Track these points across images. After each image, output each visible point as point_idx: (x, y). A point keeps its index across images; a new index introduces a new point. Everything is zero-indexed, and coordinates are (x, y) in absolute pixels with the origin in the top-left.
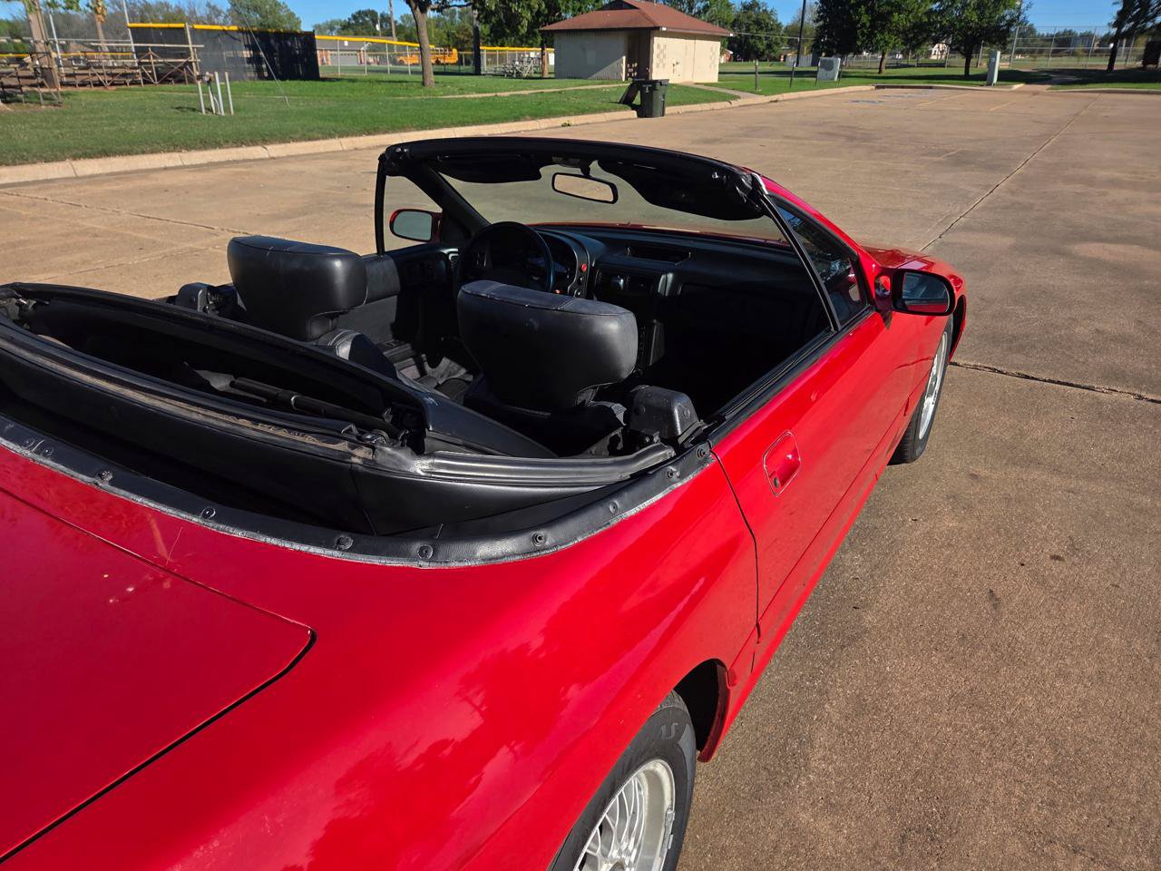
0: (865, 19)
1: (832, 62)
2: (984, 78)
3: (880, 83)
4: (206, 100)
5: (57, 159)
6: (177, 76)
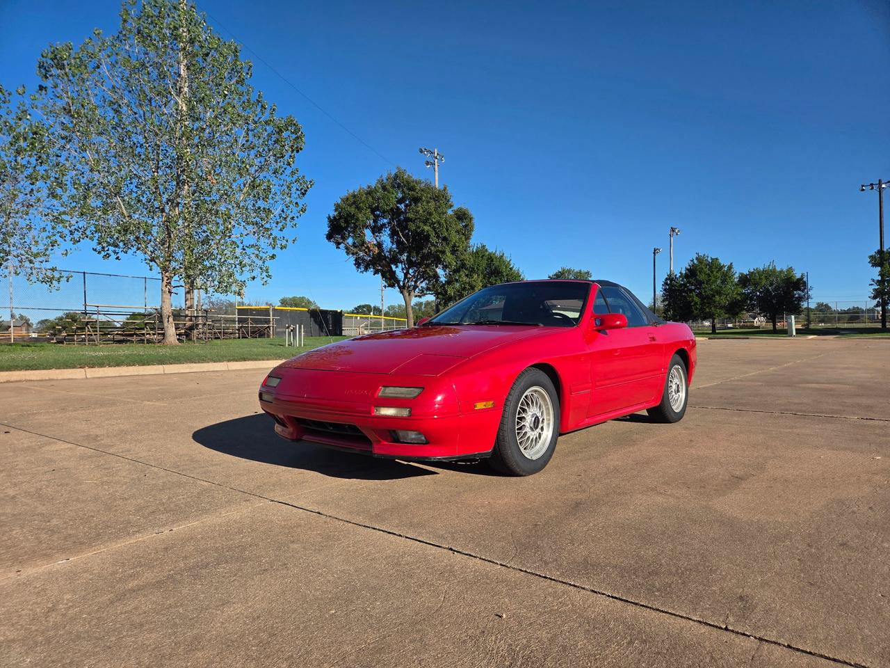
0: (696, 299)
2: (785, 332)
3: (711, 336)
4: (289, 340)
5: (220, 361)
6: (260, 334)
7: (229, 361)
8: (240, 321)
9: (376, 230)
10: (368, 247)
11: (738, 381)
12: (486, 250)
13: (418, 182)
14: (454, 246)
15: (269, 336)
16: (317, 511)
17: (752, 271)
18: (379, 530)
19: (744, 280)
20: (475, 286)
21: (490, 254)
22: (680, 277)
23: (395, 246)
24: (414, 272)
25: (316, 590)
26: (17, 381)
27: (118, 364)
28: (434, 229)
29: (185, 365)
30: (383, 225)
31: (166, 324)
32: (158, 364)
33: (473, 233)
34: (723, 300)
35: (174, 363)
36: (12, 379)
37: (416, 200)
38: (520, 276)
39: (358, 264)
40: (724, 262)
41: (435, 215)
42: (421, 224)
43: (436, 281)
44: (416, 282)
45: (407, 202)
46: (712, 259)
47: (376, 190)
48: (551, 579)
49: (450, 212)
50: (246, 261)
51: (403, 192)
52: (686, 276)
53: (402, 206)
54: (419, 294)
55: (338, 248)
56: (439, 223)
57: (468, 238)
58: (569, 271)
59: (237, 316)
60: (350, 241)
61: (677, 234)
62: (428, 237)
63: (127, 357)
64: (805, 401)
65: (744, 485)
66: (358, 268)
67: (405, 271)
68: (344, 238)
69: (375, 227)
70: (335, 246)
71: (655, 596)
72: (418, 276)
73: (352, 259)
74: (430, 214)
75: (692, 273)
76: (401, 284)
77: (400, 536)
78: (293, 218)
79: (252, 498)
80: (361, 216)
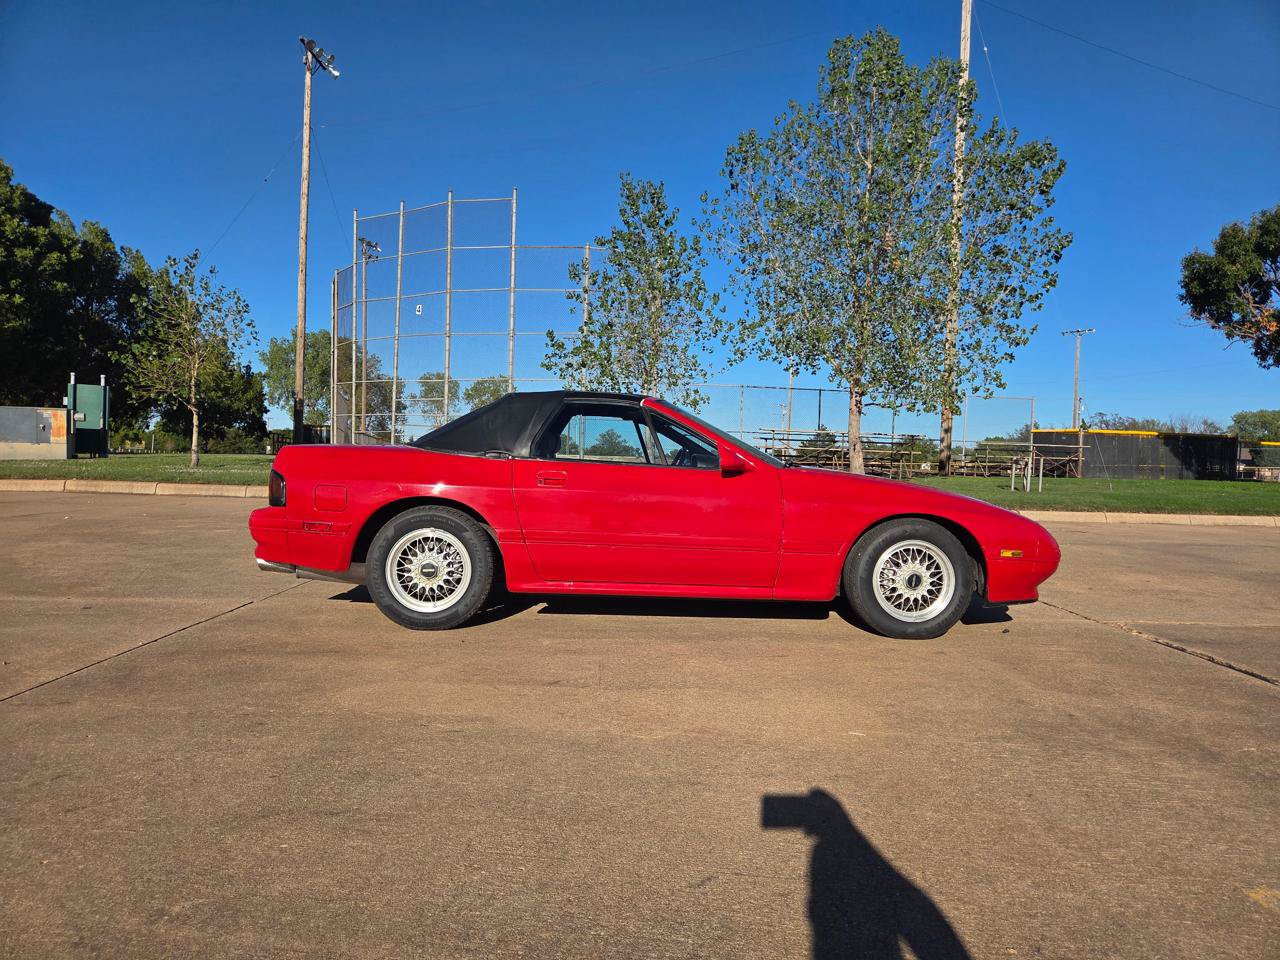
15: (1076, 475)
31: (851, 453)
59: (1032, 444)
80: (1231, 269)
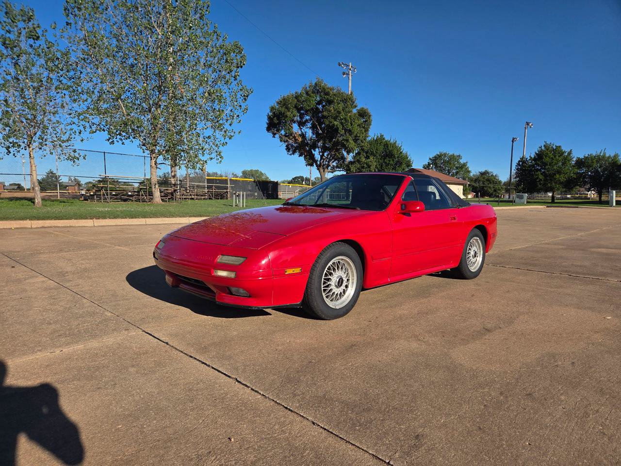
0: (541, 177)
1: (523, 195)
2: (607, 203)
3: (549, 205)
4: (236, 202)
5: (184, 217)
6: (222, 196)
7: (190, 216)
8: (209, 187)
9: (301, 124)
10: (295, 137)
11: (547, 244)
12: (384, 139)
13: (332, 89)
14: (356, 136)
15: (227, 199)
16: (166, 341)
17: (587, 156)
18: (198, 360)
19: (580, 163)
20: (371, 166)
21: (386, 141)
22: (529, 160)
23: (314, 136)
24: (328, 155)
25: (121, 407)
26: (49, 227)
27: (116, 217)
28: (342, 123)
29: (160, 219)
30: (307, 121)
31: (153, 190)
32: (142, 218)
33: (371, 127)
34: (562, 178)
35: (153, 217)
36: (46, 226)
37: (330, 102)
38: (407, 158)
39: (288, 149)
40: (566, 149)
41: (343, 113)
42: (332, 120)
43: (343, 162)
44: (329, 162)
45: (324, 104)
46: (556, 146)
47: (301, 95)
48: (290, 410)
49: (355, 111)
50: (207, 146)
51: (321, 96)
52: (535, 159)
53: (320, 107)
54: (331, 171)
55: (274, 137)
56: (345, 119)
57: (367, 130)
58: (445, 155)
59: (206, 184)
60: (283, 132)
61: (531, 127)
62: (337, 129)
63: (122, 212)
64: (587, 263)
65: (487, 337)
66: (288, 151)
67: (321, 154)
68: (278, 131)
69: (300, 121)
70: (272, 135)
71: (355, 430)
72: (330, 157)
73: (284, 145)
74: (339, 113)
75: (540, 156)
76: (318, 163)
77: (209, 366)
78: (238, 116)
79: (132, 327)
80: (288, 114)
